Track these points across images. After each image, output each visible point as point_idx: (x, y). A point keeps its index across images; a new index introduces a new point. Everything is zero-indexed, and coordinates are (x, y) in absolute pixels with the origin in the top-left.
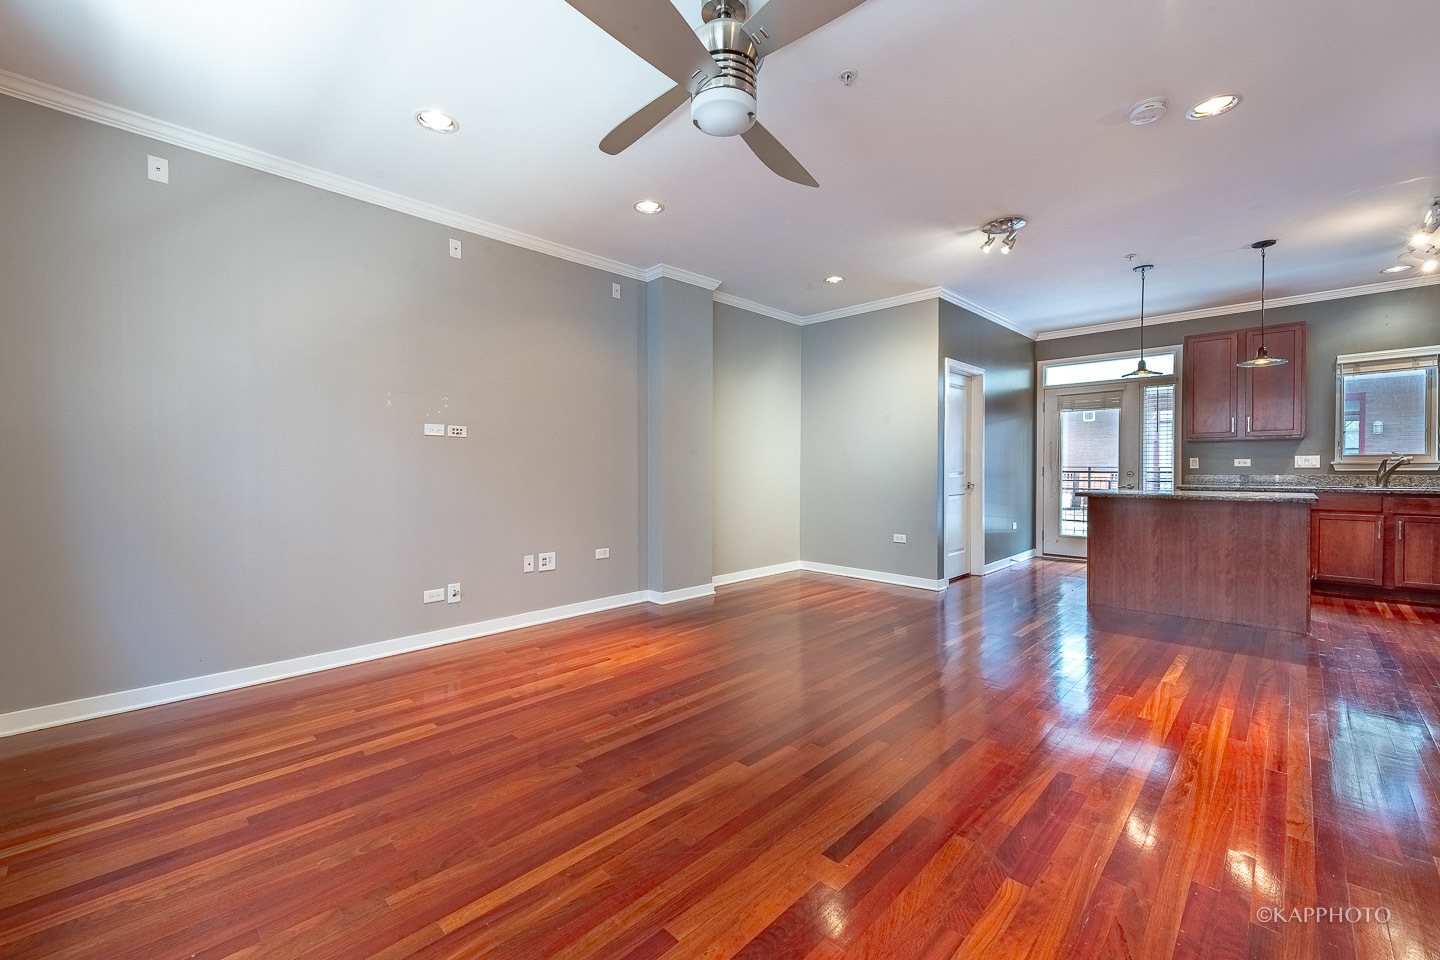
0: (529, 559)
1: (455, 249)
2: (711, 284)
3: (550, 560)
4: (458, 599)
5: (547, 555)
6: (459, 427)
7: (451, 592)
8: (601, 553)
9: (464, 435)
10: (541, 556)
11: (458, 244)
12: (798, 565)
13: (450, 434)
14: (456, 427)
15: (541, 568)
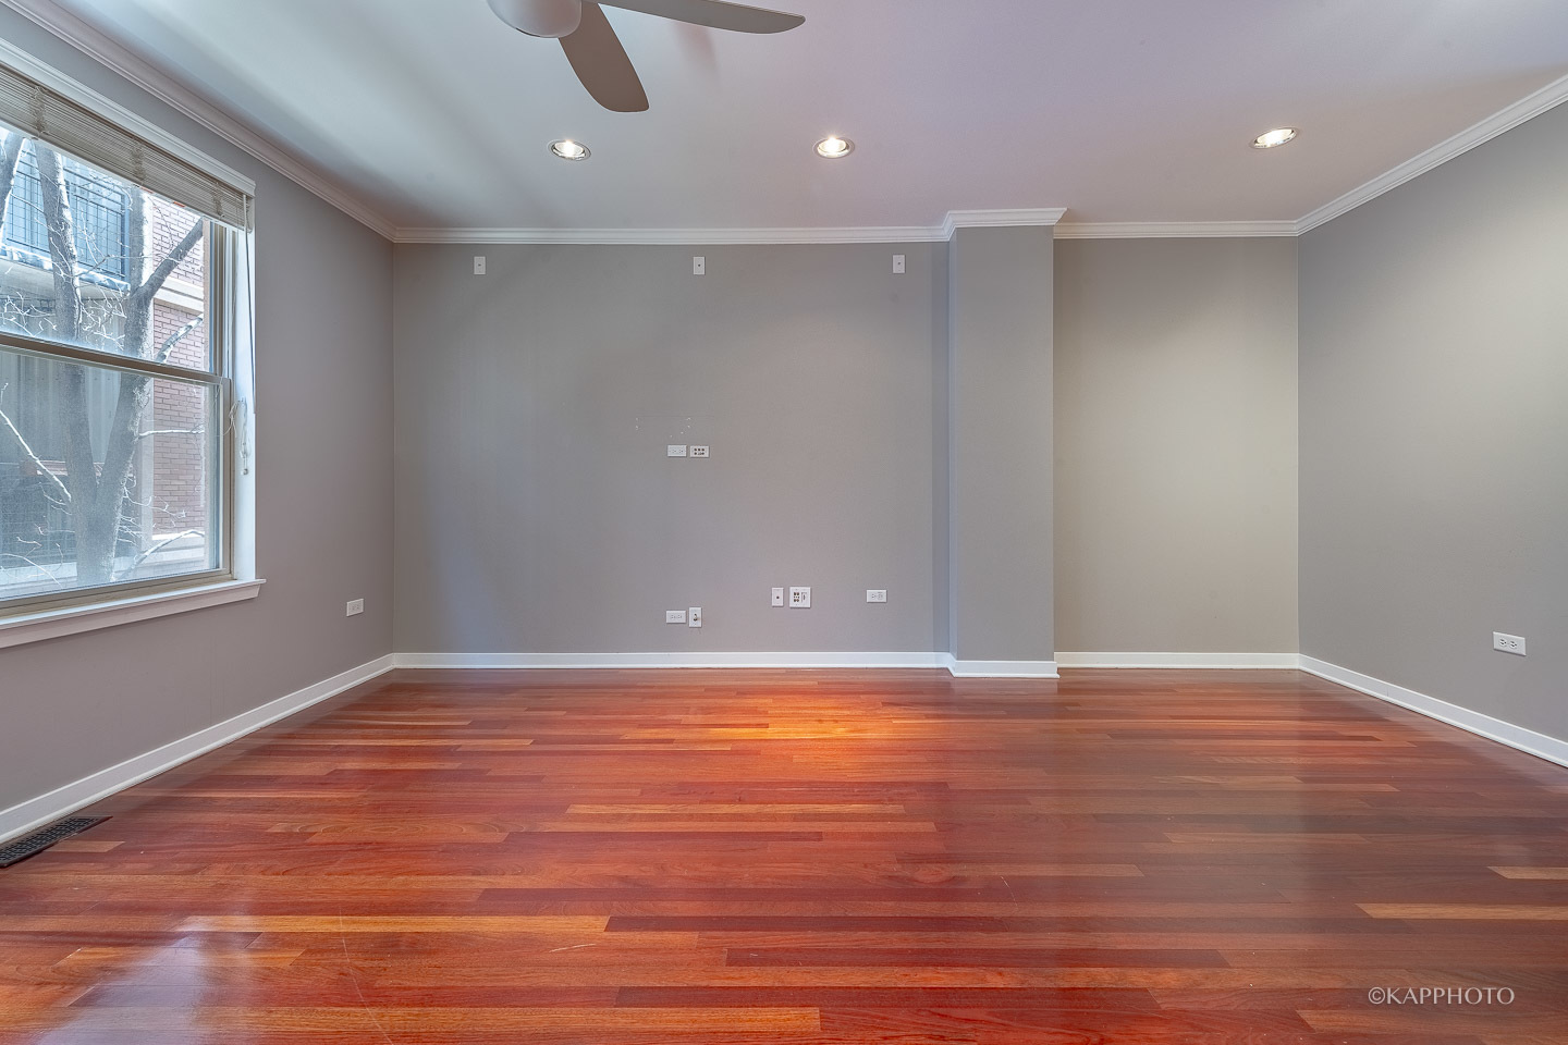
0: (778, 592)
1: (699, 266)
2: (1049, 216)
3: (803, 596)
4: (699, 624)
5: (800, 590)
6: (701, 448)
7: (692, 617)
8: (874, 595)
9: (706, 455)
10: (793, 590)
11: (701, 260)
12: (1294, 661)
13: (692, 455)
14: (697, 447)
15: (793, 604)
